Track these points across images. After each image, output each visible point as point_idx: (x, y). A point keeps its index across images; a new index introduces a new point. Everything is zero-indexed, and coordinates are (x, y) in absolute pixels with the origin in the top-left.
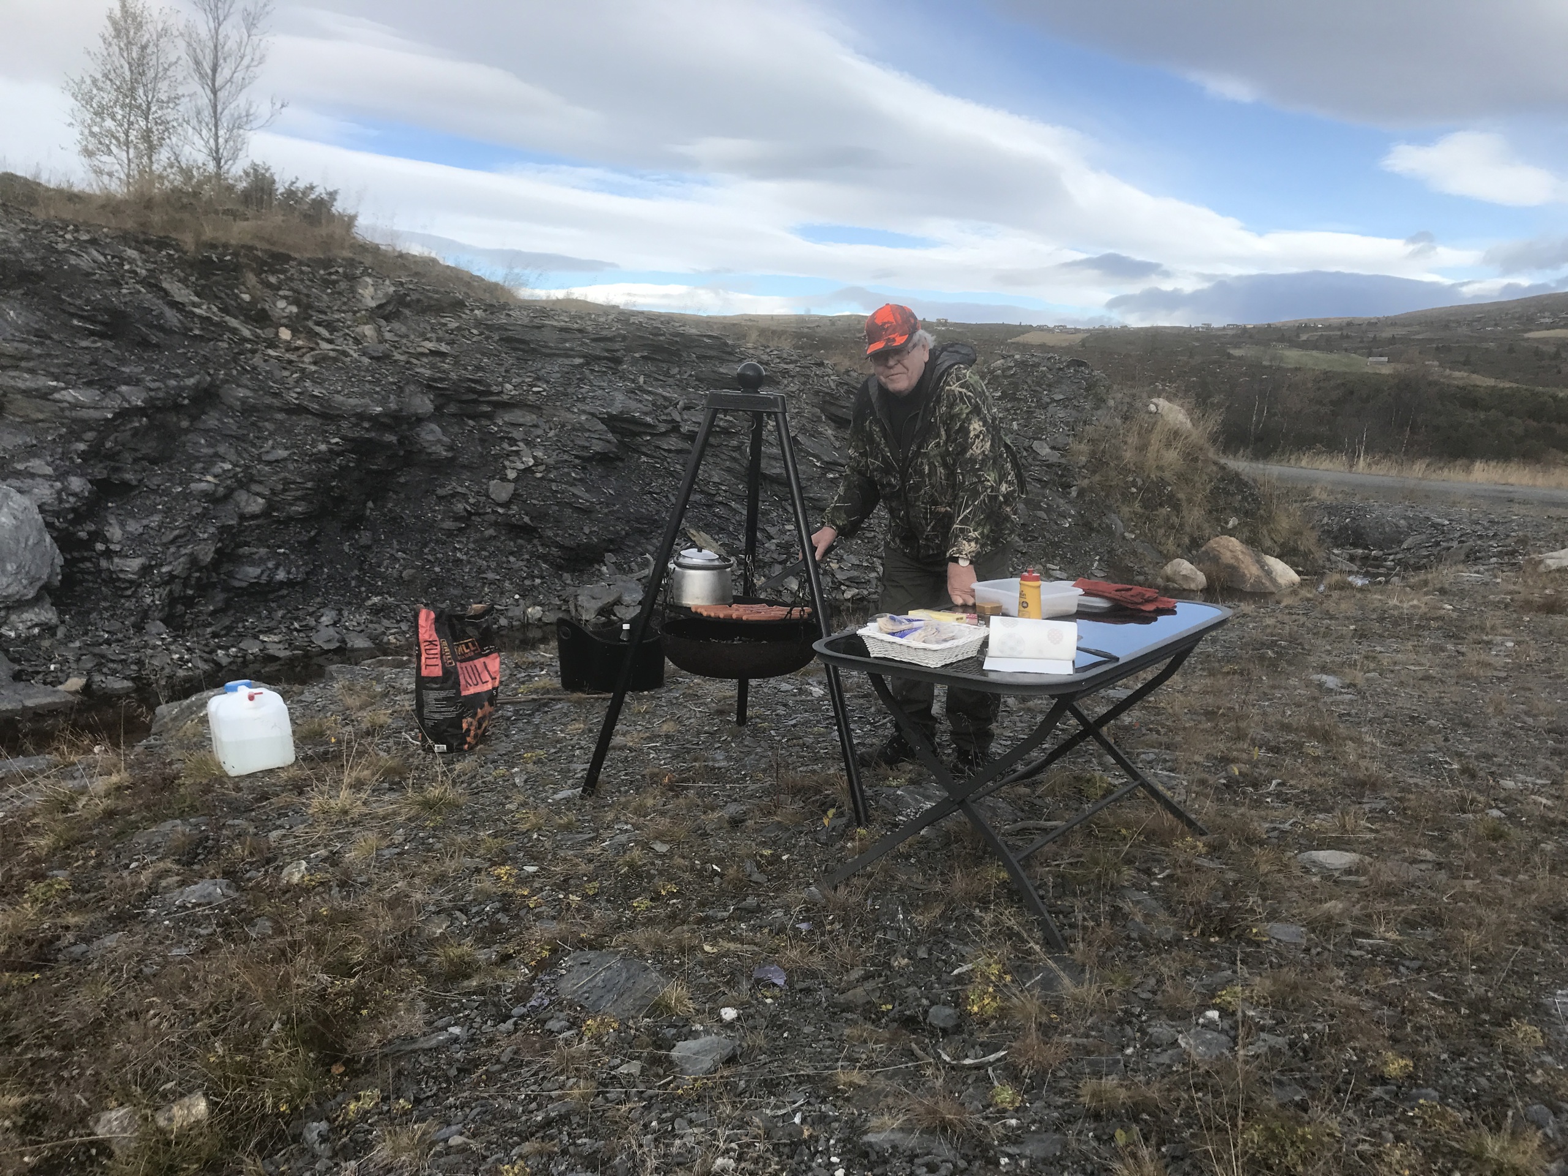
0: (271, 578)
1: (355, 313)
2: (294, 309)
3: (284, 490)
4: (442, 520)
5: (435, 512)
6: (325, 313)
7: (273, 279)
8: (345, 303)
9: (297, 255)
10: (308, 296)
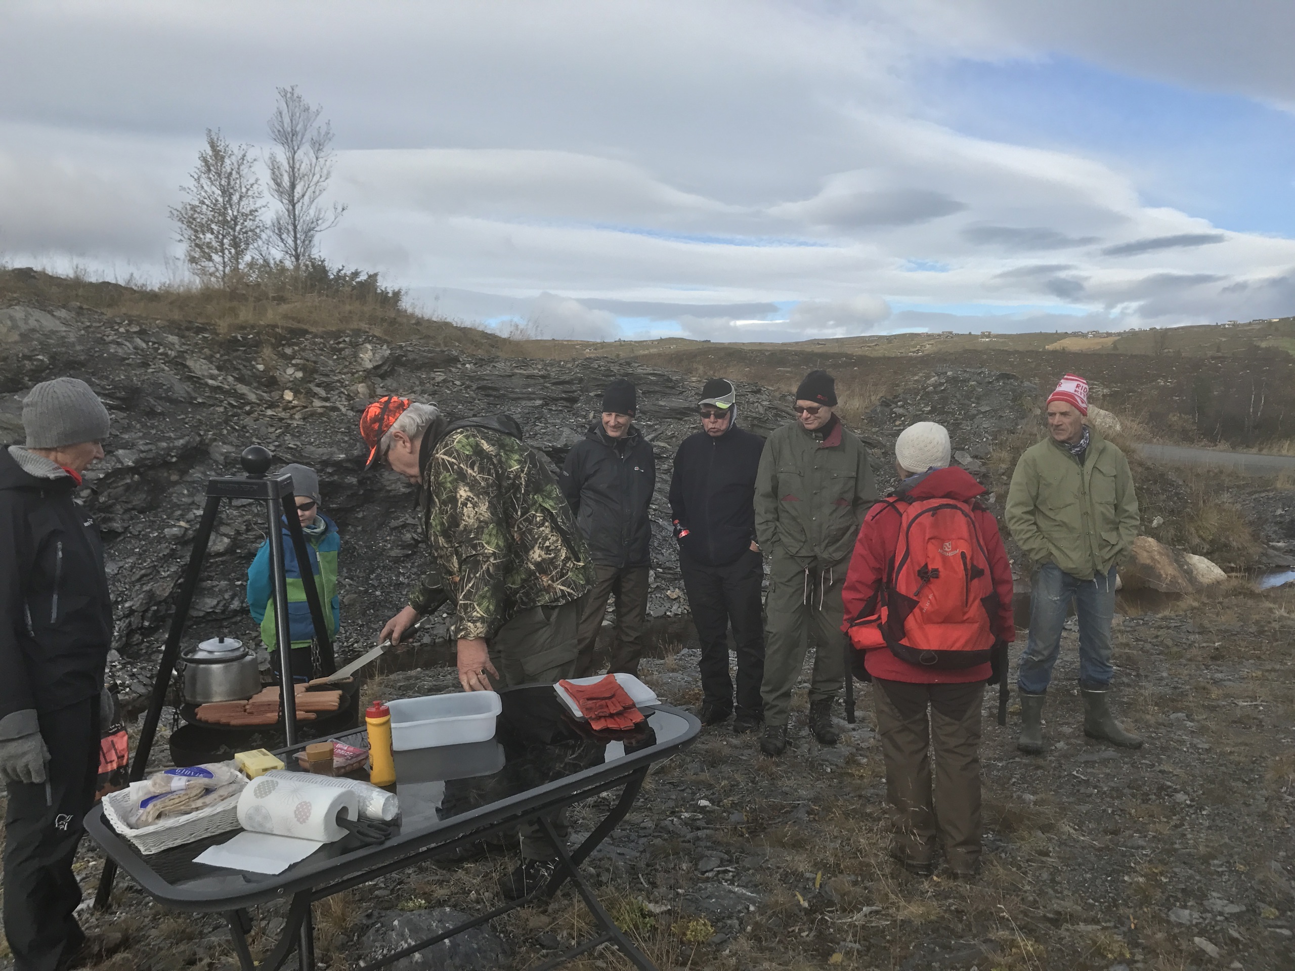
0: (226, 607)
1: (353, 374)
2: (300, 375)
3: (248, 530)
4: (391, 549)
5: (386, 543)
6: (327, 375)
7: (288, 351)
8: (346, 367)
9: (314, 330)
10: (315, 362)
